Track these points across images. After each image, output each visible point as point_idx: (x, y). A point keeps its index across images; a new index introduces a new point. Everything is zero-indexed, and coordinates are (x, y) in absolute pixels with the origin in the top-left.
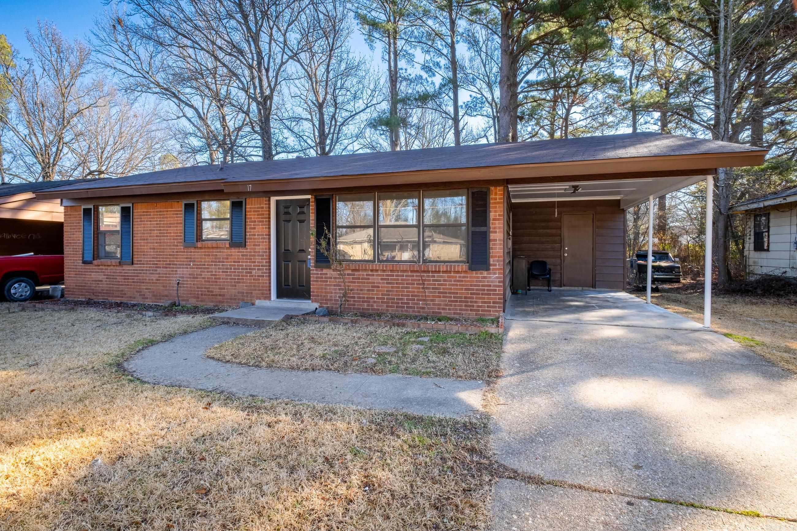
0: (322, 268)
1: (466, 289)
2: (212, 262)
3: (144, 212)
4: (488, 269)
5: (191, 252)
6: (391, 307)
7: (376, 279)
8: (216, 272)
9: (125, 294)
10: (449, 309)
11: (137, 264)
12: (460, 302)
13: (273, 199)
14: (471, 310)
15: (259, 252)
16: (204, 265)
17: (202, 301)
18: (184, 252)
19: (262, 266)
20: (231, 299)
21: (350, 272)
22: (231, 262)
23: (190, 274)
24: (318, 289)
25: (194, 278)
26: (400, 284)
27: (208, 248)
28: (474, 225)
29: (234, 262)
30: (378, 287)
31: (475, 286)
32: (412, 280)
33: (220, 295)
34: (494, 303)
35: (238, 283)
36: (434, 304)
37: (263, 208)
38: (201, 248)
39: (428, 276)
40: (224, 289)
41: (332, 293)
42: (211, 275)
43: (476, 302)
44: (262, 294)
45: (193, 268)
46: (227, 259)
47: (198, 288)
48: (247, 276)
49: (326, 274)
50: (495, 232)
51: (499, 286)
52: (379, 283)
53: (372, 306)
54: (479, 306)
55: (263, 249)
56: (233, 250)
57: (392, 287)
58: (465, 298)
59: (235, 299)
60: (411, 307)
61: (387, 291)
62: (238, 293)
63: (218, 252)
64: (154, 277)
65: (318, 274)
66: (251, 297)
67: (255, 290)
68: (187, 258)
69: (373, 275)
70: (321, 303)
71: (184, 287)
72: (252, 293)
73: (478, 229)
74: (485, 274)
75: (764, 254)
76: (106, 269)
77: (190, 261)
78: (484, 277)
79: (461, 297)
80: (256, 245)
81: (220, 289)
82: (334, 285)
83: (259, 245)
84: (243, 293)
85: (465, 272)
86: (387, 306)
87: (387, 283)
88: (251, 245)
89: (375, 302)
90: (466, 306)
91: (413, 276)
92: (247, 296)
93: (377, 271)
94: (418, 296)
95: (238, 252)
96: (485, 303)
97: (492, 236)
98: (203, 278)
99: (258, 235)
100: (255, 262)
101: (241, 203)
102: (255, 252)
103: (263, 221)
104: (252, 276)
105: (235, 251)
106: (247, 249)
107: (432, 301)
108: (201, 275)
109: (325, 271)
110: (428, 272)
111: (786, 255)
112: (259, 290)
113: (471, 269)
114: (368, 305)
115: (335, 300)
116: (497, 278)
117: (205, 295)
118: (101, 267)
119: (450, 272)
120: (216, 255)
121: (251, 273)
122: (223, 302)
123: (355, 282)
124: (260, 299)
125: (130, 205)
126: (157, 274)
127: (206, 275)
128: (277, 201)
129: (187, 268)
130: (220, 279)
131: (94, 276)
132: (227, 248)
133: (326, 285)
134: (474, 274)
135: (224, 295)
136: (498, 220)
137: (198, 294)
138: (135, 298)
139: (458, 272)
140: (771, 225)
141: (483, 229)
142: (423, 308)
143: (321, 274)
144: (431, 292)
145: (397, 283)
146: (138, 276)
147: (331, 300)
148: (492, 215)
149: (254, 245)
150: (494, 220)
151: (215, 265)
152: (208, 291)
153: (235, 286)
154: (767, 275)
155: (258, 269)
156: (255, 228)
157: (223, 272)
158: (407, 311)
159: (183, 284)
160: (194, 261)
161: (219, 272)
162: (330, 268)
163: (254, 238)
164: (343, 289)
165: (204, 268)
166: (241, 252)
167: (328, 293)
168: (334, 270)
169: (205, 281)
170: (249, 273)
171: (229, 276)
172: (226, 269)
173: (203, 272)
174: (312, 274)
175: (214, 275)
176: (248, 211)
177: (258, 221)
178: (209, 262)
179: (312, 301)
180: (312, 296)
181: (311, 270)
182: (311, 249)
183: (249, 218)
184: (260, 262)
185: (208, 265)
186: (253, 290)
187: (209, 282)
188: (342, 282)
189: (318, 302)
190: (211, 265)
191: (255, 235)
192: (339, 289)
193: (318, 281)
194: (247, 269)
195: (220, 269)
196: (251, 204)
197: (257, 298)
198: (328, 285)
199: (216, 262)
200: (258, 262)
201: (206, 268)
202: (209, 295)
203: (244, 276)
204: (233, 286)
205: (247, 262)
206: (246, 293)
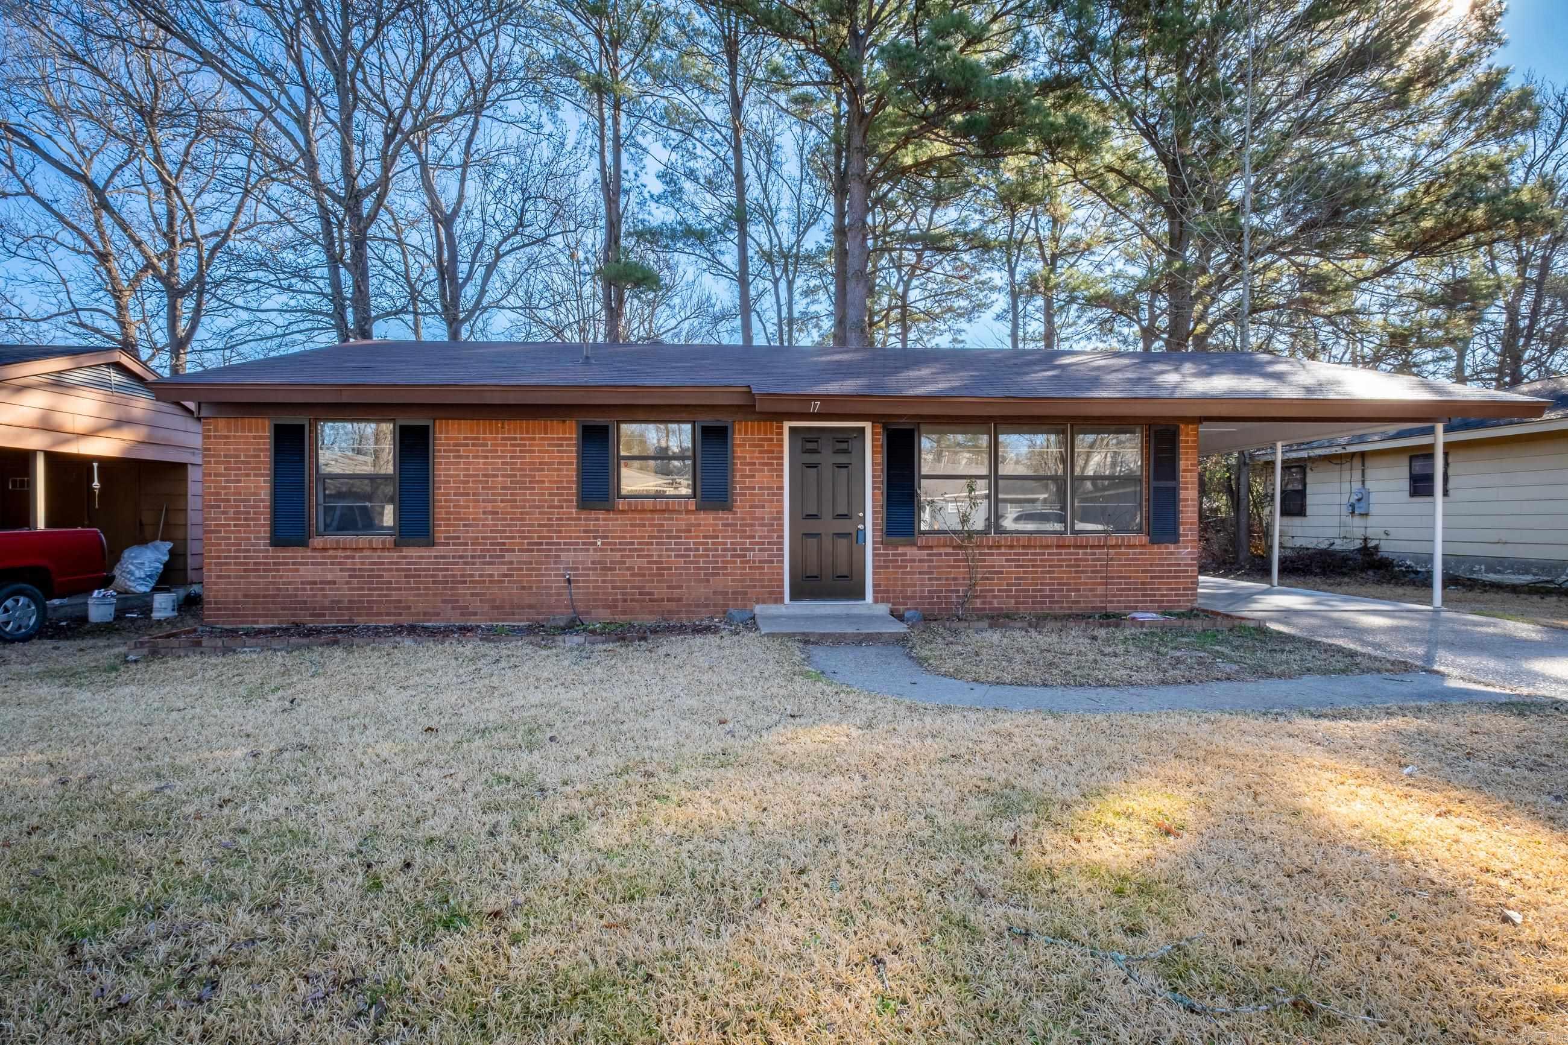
0: (896, 545)
1: (1143, 572)
2: (650, 537)
3: (465, 438)
4: (1176, 541)
5: (597, 519)
6: (1024, 603)
7: (998, 560)
8: (660, 556)
9: (409, 608)
10: (1119, 602)
11: (443, 544)
12: (1135, 589)
13: (787, 425)
14: (1151, 601)
15: (763, 519)
16: (633, 544)
17: (624, 613)
18: (580, 519)
19: (768, 543)
20: (697, 606)
21: (950, 550)
22: (697, 537)
23: (593, 563)
24: (888, 579)
25: (603, 569)
26: (1038, 566)
27: (643, 511)
28: (1156, 478)
29: (705, 537)
30: (1002, 573)
31: (1157, 565)
32: (1059, 560)
33: (669, 600)
34: (1185, 589)
35: (713, 575)
36: (1095, 596)
37: (771, 440)
38: (623, 512)
39: (1085, 554)
40: (681, 587)
41: (915, 586)
42: (649, 562)
43: (1159, 589)
44: (769, 593)
45: (601, 550)
46: (690, 531)
47: (614, 588)
48: (735, 562)
49: (905, 555)
50: (1186, 489)
51: (1191, 565)
52: (1003, 566)
53: (991, 603)
54: (1163, 595)
55: (771, 513)
56: (702, 515)
57: (1025, 573)
58: (1143, 583)
59: (707, 606)
60: (1057, 602)
61: (1016, 579)
62: (715, 593)
63: (665, 519)
64: (496, 571)
65: (888, 555)
66: (743, 599)
67: (755, 586)
68: (585, 531)
69: (992, 554)
70: (896, 603)
71: (579, 588)
72: (746, 593)
73: (1162, 484)
74: (1172, 548)
75: (1297, 521)
76: (347, 557)
77: (595, 538)
78: (1172, 553)
79: (1136, 583)
80: (757, 507)
81: (669, 587)
82: (920, 573)
83: (763, 507)
84: (727, 593)
85: (1143, 546)
86: (1017, 603)
87: (1017, 566)
88: (744, 507)
89: (995, 597)
90: (1143, 595)
91: (1061, 554)
93: (999, 547)
94: (1069, 584)
95: (714, 519)
96: (1172, 589)
97: (1183, 494)
98: (628, 569)
99: (760, 488)
100: (754, 537)
101: (726, 428)
102: (752, 519)
103: (770, 464)
104: (748, 562)
105: (708, 519)
106: (735, 513)
107: (1091, 590)
108: (624, 563)
109: (901, 550)
110: (1086, 547)
111: (1335, 521)
112: (762, 587)
113: (1153, 542)
114: (984, 603)
115: (921, 598)
116: (1189, 553)
117: (632, 600)
118: (331, 552)
119: (1120, 547)
120: (662, 525)
121: (745, 556)
122: (678, 613)
123: (959, 567)
124: (764, 602)
125: (430, 423)
126: (503, 563)
127: (637, 562)
128: (791, 429)
129: (588, 550)
130: (670, 569)
131: (308, 572)
132: (688, 512)
133: (904, 573)
134: (1156, 549)
135: (680, 600)
136: (1191, 471)
137: (615, 600)
138: (438, 614)
139: (1134, 546)
140: (1308, 480)
141: (1170, 484)
142: (1078, 602)
143: (894, 555)
144: (1090, 578)
145: (1033, 566)
146: (447, 570)
147: (913, 598)
148: (1183, 464)
149: (751, 507)
150: (1185, 471)
151: (658, 544)
152: (641, 594)
153: (708, 581)
154: (1301, 548)
155: (760, 550)
156: (753, 476)
157: (676, 556)
158: (1050, 608)
159: (578, 581)
160: (606, 537)
161: (669, 556)
162: (914, 544)
163: (751, 495)
164: (937, 579)
165: (630, 550)
166: (721, 519)
167: (909, 586)
168: (921, 548)
169: (632, 575)
170: (739, 556)
171: (691, 562)
172: (686, 550)
173: (628, 557)
174: (874, 555)
175: (656, 562)
176: (740, 446)
177: (760, 464)
178: (643, 537)
179: (876, 601)
180: (874, 592)
181: (874, 549)
182: (874, 513)
183: (740, 458)
184: (765, 537)
185: (640, 544)
186: (748, 587)
187: (644, 575)
188: (935, 567)
189: (888, 601)
190: (647, 544)
191: (754, 488)
192: (930, 579)
193: (887, 567)
194: (735, 550)
195: (672, 550)
196: (746, 433)
197: (757, 603)
198: (909, 573)
199: (661, 537)
200: (760, 537)
201: (636, 550)
202: (644, 601)
203: (727, 562)
204: (701, 581)
205: (735, 537)
206: (733, 593)
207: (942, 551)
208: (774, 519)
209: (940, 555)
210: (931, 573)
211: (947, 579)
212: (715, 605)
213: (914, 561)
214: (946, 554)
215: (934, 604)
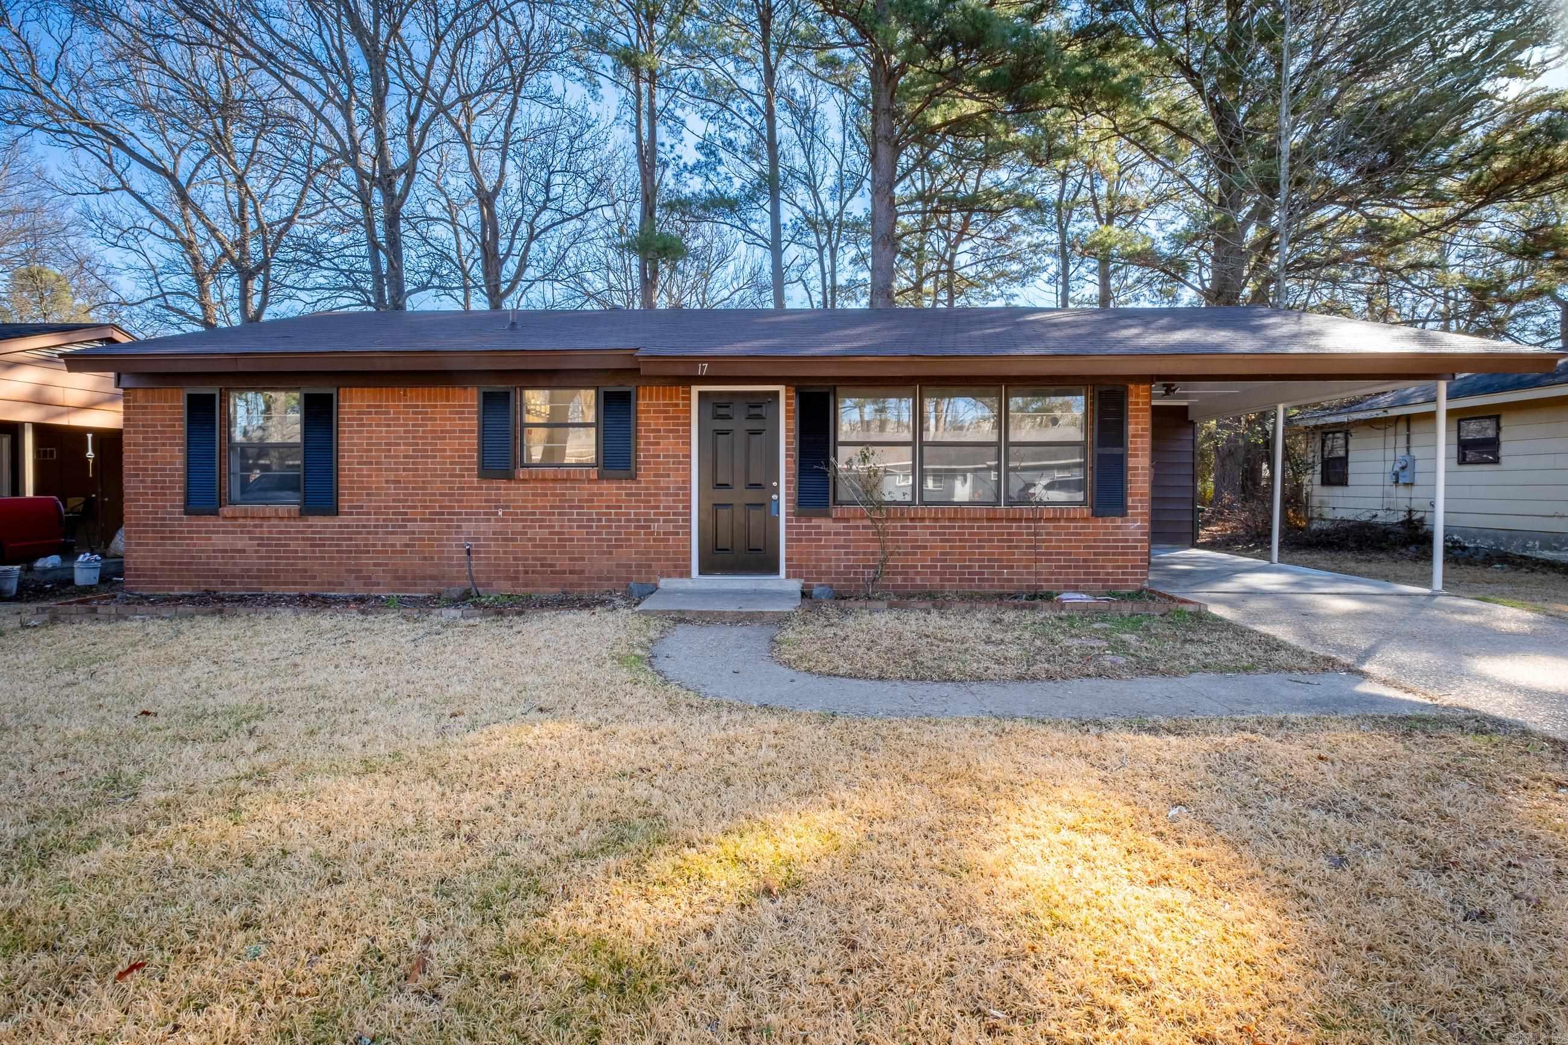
0: (809, 517)
1: (1085, 547)
2: (552, 507)
3: (369, 406)
4: (1124, 514)
5: (499, 489)
6: (949, 580)
7: (921, 533)
8: (562, 527)
9: (314, 577)
10: (1057, 580)
11: (347, 514)
12: (1076, 567)
13: (695, 390)
14: (1095, 580)
15: (668, 488)
16: (534, 514)
17: (526, 585)
18: (481, 488)
19: (674, 514)
20: (600, 579)
22: (600, 507)
23: (494, 533)
24: (801, 553)
25: (505, 540)
26: (966, 541)
27: (544, 480)
28: (1100, 445)
29: (608, 507)
30: (926, 547)
31: (1102, 541)
32: (989, 534)
33: (571, 572)
34: (1133, 567)
35: (616, 547)
36: (1029, 573)
37: (677, 405)
38: (525, 481)
39: (1019, 528)
40: (583, 559)
42: (551, 533)
43: (1103, 567)
44: (675, 566)
45: (503, 520)
46: (592, 501)
47: (515, 559)
48: (639, 534)
49: (819, 527)
50: (1136, 456)
51: (1141, 541)
52: (927, 541)
53: (913, 580)
54: (1108, 574)
55: (676, 482)
56: (605, 484)
57: (951, 547)
58: (1085, 560)
59: (610, 579)
60: (987, 580)
61: (942, 554)
62: (618, 566)
63: (567, 488)
64: (399, 540)
65: (801, 527)
66: (647, 573)
67: (659, 560)
68: (486, 501)
69: (915, 528)
70: (807, 580)
71: (480, 559)
72: (650, 566)
73: (1108, 451)
74: (1119, 522)
75: (1338, 490)
76: (255, 526)
77: (496, 507)
78: (1118, 527)
79: (1077, 561)
80: (662, 476)
81: (570, 559)
82: (836, 547)
83: (668, 476)
84: (630, 566)
85: (1086, 519)
86: (941, 580)
87: (942, 541)
88: (648, 476)
89: (918, 573)
90: (1085, 574)
91: (992, 527)
92: (639, 572)
93: (922, 519)
94: (1001, 560)
95: (618, 488)
96: (1119, 567)
97: (1131, 462)
98: (530, 540)
99: (665, 456)
100: (658, 507)
101: (628, 394)
102: (656, 488)
103: (678, 431)
104: (652, 533)
105: (611, 489)
106: (639, 482)
107: (1026, 567)
108: (526, 533)
109: (815, 522)
110: (1020, 520)
111: (1379, 491)
112: (667, 560)
113: (1096, 514)
114: (905, 580)
115: (837, 573)
116: (1139, 527)
117: (533, 572)
118: (241, 521)
119: (1059, 520)
120: (564, 495)
121: (649, 527)
122: (581, 585)
123: (877, 541)
124: (669, 576)
125: (334, 391)
126: (405, 533)
127: (539, 533)
128: (700, 393)
129: (489, 520)
130: (572, 540)
131: (219, 541)
132: (590, 481)
133: (817, 547)
134: (1100, 522)
135: (582, 572)
136: (1142, 436)
137: (517, 572)
138: (342, 584)
139: (1074, 519)
140: (1350, 447)
141: (1116, 451)
142: (1011, 580)
143: (807, 527)
144: (1025, 554)
145: (961, 540)
146: (351, 539)
147: (828, 573)
148: (1131, 428)
149: (656, 476)
150: (1134, 436)
151: (560, 514)
152: (542, 566)
153: (611, 553)
154: (1342, 520)
155: (665, 521)
156: (658, 444)
157: (579, 527)
158: (979, 586)
159: (478, 552)
160: (508, 507)
161: (571, 527)
162: (827, 515)
163: (656, 463)
164: (854, 554)
165: (532, 521)
166: (625, 488)
167: (823, 560)
168: (836, 520)
169: (534, 546)
170: (643, 527)
171: (594, 533)
172: (589, 520)
173: (530, 527)
174: (787, 527)
175: (558, 533)
176: (643, 412)
177: (666, 431)
178: (545, 507)
179: (788, 577)
180: (787, 566)
181: (787, 521)
182: (787, 482)
183: (644, 424)
184: (670, 507)
185: (541, 514)
186: (653, 560)
187: (546, 546)
188: (851, 541)
189: (801, 577)
190: (549, 514)
191: (658, 456)
192: (846, 554)
193: (800, 540)
194: (638, 521)
195: (574, 520)
196: (651, 399)
197: (662, 576)
198: (824, 547)
199: (563, 507)
200: (665, 507)
201: (538, 520)
202: (545, 572)
203: (631, 534)
204: (604, 553)
205: (639, 507)
206: (637, 566)
207: (860, 523)
208: (680, 488)
209: (858, 527)
210: (848, 547)
211: (865, 554)
212: (618, 579)
213: (829, 534)
214: (864, 527)
215: (851, 580)
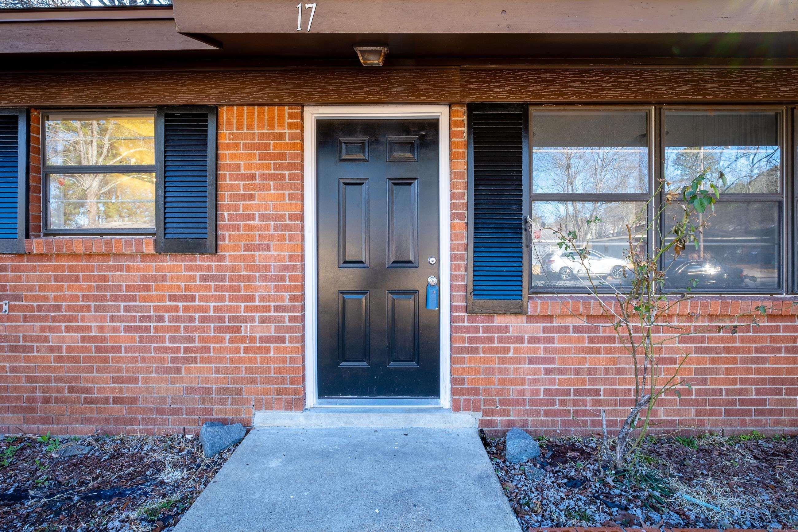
0: (490, 313)
2: (86, 298)
5: (4, 269)
6: (711, 413)
8: (101, 329)
13: (311, 113)
15: (267, 268)
16: (58, 308)
17: (45, 421)
19: (277, 309)
20: (160, 411)
21: (582, 322)
22: (161, 298)
24: (477, 371)
25: (13, 349)
26: (737, 350)
27: (74, 256)
29: (173, 298)
30: (672, 361)
32: (773, 340)
33: (116, 401)
35: (187, 360)
37: (281, 136)
38: (42, 256)
40: (135, 380)
41: (523, 382)
42: (84, 339)
44: (279, 392)
45: (9, 318)
46: (148, 288)
47: (30, 379)
48: (221, 340)
49: (506, 329)
52: (676, 350)
53: (655, 413)
55: (280, 258)
56: (168, 261)
57: (714, 361)
59: (177, 411)
61: (698, 371)
62: (189, 390)
65: (476, 330)
66: (235, 402)
67: (254, 381)
70: (486, 413)
72: (239, 392)
77: (1, 298)
80: (256, 248)
81: (116, 380)
82: (531, 361)
83: (268, 248)
84: (208, 391)
86: (699, 413)
87: (699, 350)
88: (236, 248)
89: (660, 402)
91: (777, 329)
92: (223, 401)
94: (792, 381)
95: (188, 268)
98: (52, 349)
99: (263, 217)
100: (251, 298)
101: (204, 118)
102: (250, 268)
103: (282, 177)
104: (243, 340)
105: (177, 269)
106: (222, 258)
108: (46, 339)
109: (499, 321)
112: (267, 381)
115: (533, 403)
117: (58, 400)
120: (104, 278)
121: (238, 330)
122: (131, 421)
123: (598, 351)
124: (269, 407)
127: (66, 338)
130: (118, 350)
132: (145, 257)
133: (502, 361)
135: (134, 400)
137: (31, 400)
143: (486, 330)
145: (728, 350)
147: (520, 402)
149: (247, 248)
151: (98, 309)
152: (71, 390)
153: (178, 370)
155: (263, 320)
156: (251, 197)
157: (128, 329)
158: (757, 423)
160: (18, 298)
161: (115, 330)
162: (520, 311)
163: (248, 228)
164: (562, 372)
165: (55, 319)
166: (200, 268)
167: (512, 382)
168: (532, 318)
169: (59, 359)
170: (228, 330)
171: (151, 340)
172: (143, 319)
173: (52, 329)
174: (454, 330)
175: (95, 339)
176: (229, 147)
177: (262, 177)
178: (75, 298)
179: (456, 407)
180: (454, 392)
181: (453, 319)
182: (453, 258)
183: (229, 167)
184: (269, 299)
185: (70, 308)
186: (244, 381)
187: (77, 360)
188: (556, 351)
189: (476, 409)
190: (81, 309)
191: (252, 217)
192: (548, 371)
193: (475, 350)
194: (221, 319)
195: (120, 319)
196: (240, 126)
197: (258, 407)
198: (512, 361)
199: (103, 298)
200: (263, 298)
201: (64, 319)
202: (76, 401)
203: (209, 340)
204: (167, 370)
205: (222, 298)
206: (219, 391)
207: (569, 322)
208: (286, 268)
209: (566, 329)
210: (551, 361)
211: (577, 372)
212: (190, 411)
213: (520, 340)
214: (577, 329)
215: (555, 413)
